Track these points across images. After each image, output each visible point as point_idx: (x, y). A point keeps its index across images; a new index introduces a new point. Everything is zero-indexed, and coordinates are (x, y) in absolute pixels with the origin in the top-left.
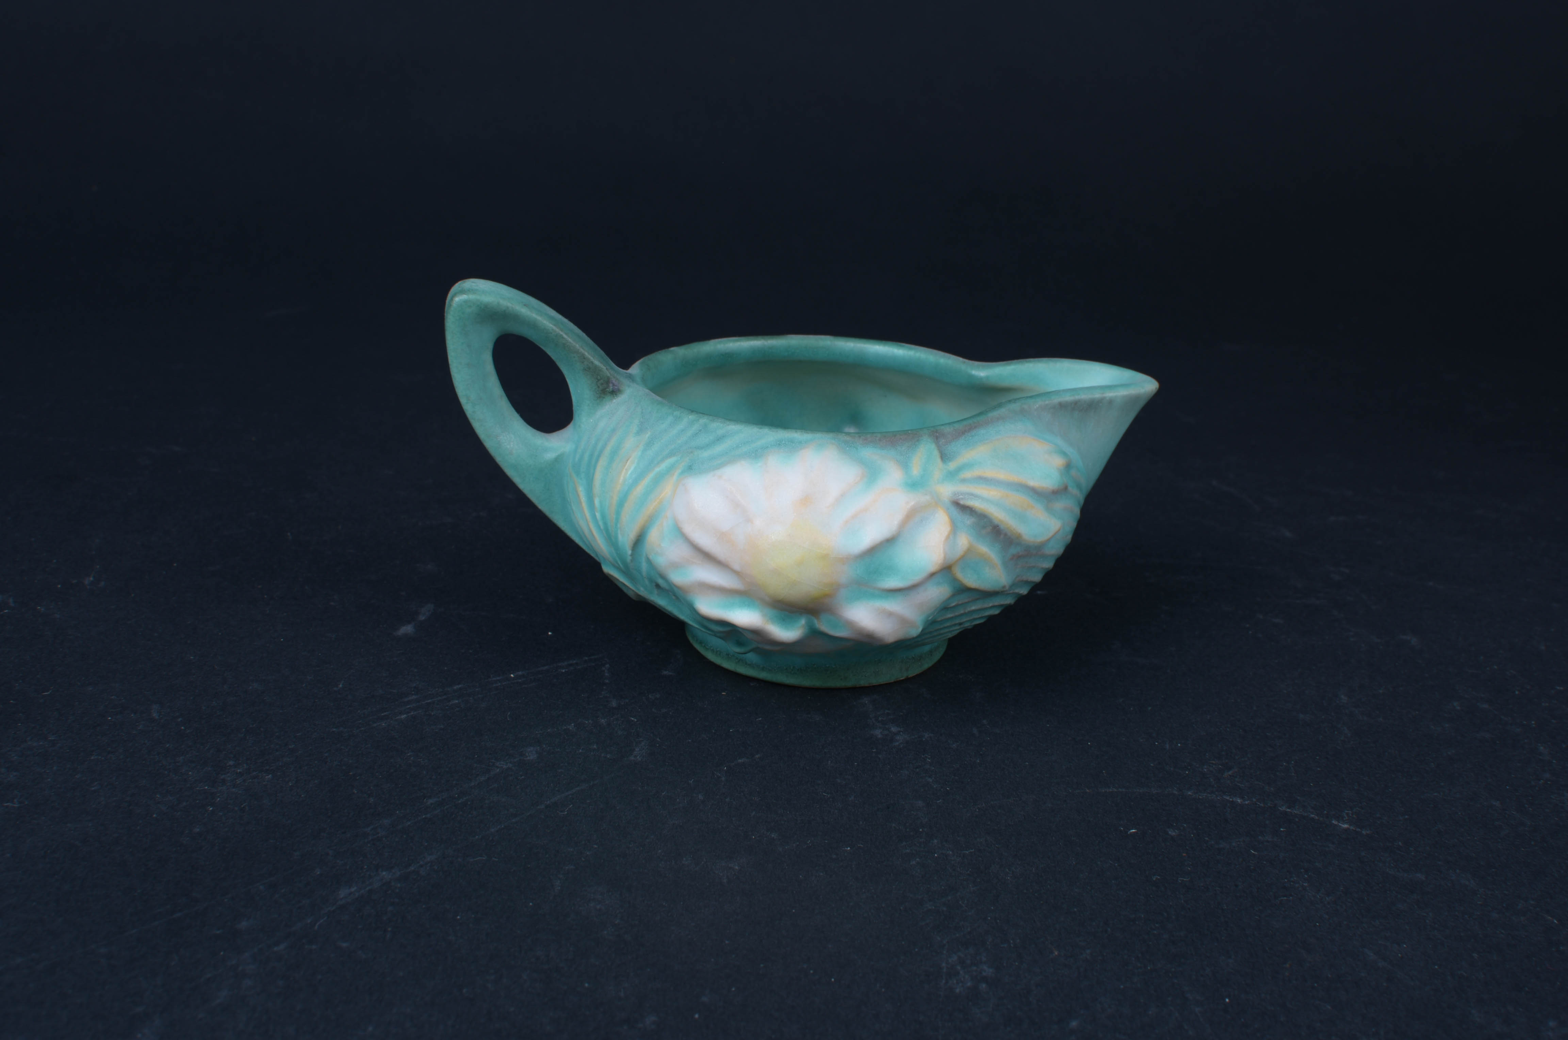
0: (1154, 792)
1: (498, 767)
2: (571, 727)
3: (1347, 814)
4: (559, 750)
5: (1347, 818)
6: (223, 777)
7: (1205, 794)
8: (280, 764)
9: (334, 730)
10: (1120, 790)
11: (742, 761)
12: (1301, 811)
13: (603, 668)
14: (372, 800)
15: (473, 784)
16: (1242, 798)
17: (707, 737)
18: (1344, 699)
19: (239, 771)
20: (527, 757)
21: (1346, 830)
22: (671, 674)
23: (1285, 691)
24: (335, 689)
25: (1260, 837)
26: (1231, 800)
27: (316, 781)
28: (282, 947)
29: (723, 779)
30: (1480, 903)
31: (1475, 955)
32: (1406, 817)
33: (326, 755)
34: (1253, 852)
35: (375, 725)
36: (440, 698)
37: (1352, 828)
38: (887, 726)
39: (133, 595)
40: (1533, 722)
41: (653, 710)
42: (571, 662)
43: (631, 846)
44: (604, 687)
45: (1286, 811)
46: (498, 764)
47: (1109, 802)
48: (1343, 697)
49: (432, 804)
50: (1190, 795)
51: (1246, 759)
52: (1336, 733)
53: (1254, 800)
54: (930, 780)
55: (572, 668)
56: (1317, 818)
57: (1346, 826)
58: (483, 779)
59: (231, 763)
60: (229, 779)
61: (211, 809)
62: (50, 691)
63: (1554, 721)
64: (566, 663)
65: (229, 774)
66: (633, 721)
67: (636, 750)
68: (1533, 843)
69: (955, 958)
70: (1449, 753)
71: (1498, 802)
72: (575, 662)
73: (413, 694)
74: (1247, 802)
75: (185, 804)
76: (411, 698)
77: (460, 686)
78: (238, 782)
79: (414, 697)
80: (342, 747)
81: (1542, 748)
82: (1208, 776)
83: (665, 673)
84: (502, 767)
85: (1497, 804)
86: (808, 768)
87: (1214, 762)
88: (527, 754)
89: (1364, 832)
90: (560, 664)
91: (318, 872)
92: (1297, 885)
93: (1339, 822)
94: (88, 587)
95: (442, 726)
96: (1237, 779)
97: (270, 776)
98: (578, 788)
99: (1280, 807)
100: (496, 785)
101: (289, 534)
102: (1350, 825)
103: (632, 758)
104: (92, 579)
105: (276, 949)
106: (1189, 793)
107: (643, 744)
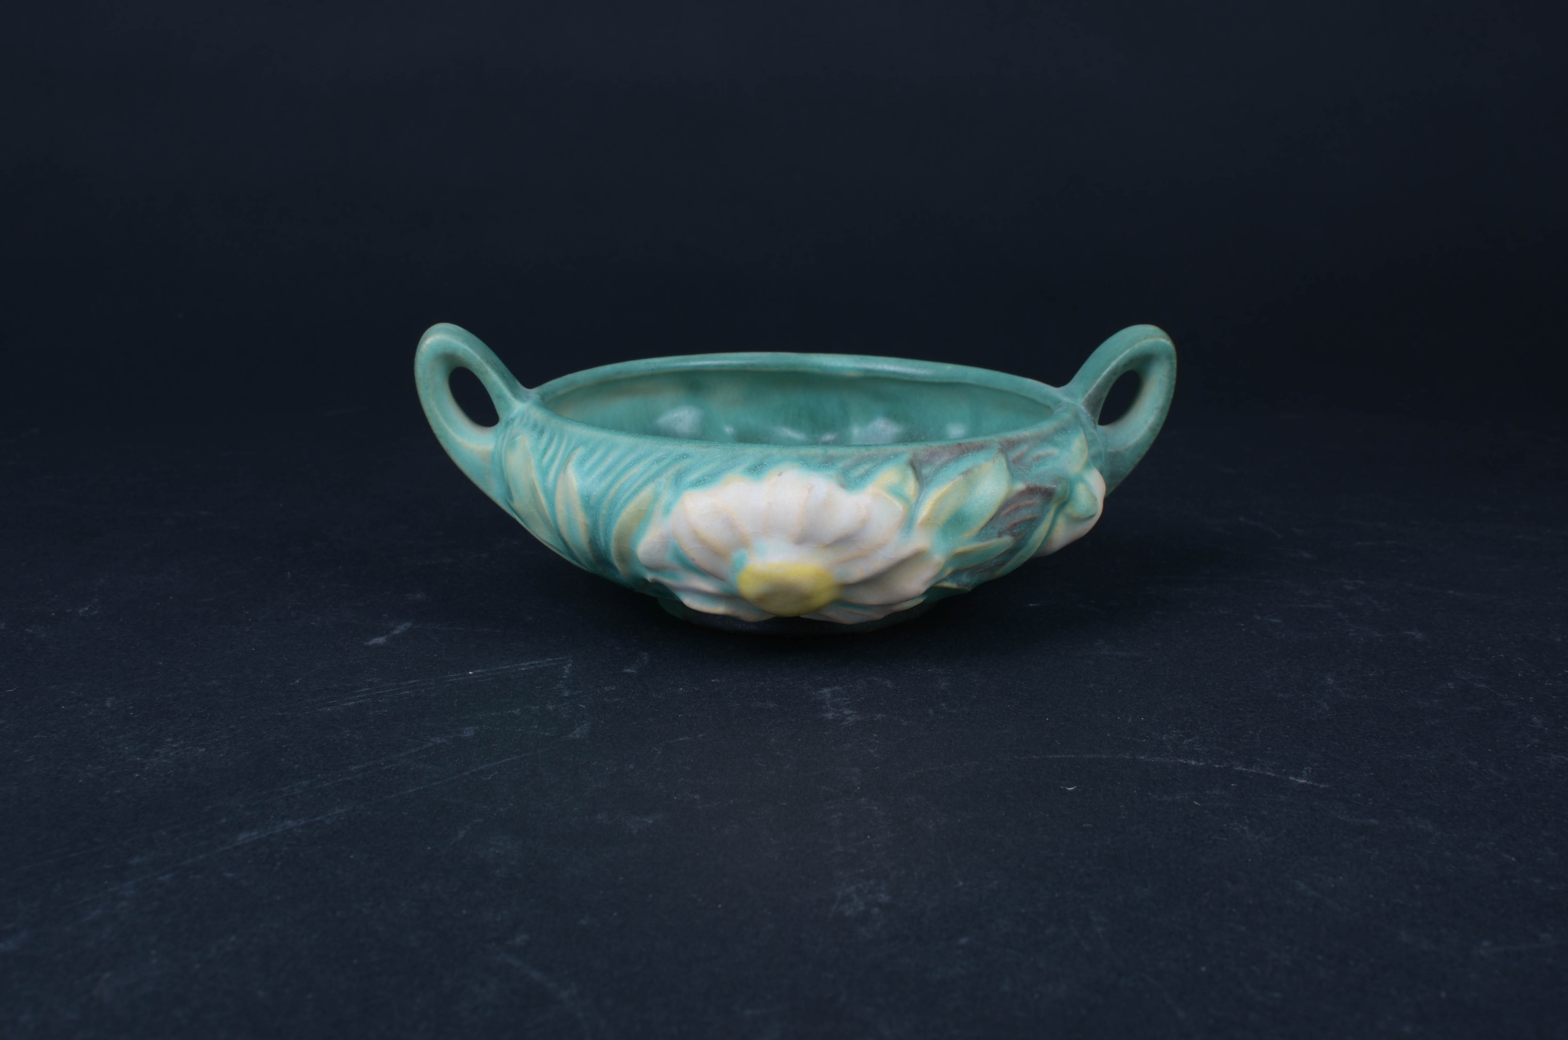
0: (1104, 757)
1: (431, 742)
2: (517, 712)
3: (1307, 771)
4: (498, 729)
5: (1306, 775)
6: (157, 751)
7: (1159, 758)
8: (217, 740)
9: (279, 714)
10: (1069, 756)
11: (683, 739)
12: (1258, 769)
13: (565, 667)
14: (297, 766)
15: (402, 755)
16: (1198, 761)
17: (653, 720)
18: (1330, 681)
19: (175, 746)
20: (464, 734)
21: (1303, 784)
22: (632, 671)
23: (1269, 676)
24: (291, 684)
25: (1207, 792)
26: (1185, 762)
27: (247, 753)
28: (167, 877)
29: (659, 753)
30: (1434, 843)
31: (1417, 887)
32: (1372, 774)
33: (265, 732)
34: (1196, 803)
35: (320, 710)
36: (392, 690)
37: (1309, 783)
38: (840, 710)
39: (121, 620)
40: (1531, 698)
41: (605, 699)
42: (534, 662)
43: (548, 804)
44: (561, 682)
45: (1241, 770)
46: (433, 740)
47: (1055, 767)
48: (1329, 679)
49: (355, 770)
50: (1142, 759)
51: (1211, 729)
52: (1314, 707)
53: (1210, 761)
54: (872, 751)
55: (533, 667)
56: (1273, 775)
57: (1303, 781)
58: (413, 751)
59: (169, 740)
60: (163, 752)
61: (137, 775)
62: (15, 689)
63: (1554, 697)
64: (528, 663)
65: (164, 749)
66: (581, 707)
67: (577, 729)
68: (1506, 795)
69: (853, 888)
70: (1432, 723)
71: (1476, 762)
72: (537, 662)
73: (366, 687)
74: (1201, 764)
75: (113, 772)
76: (363, 690)
77: (415, 681)
78: (171, 754)
79: (367, 689)
80: (282, 727)
81: (1535, 718)
82: (1165, 743)
83: (628, 670)
84: (436, 742)
85: (1475, 763)
86: (749, 744)
87: (1175, 732)
88: (464, 732)
89: (1321, 786)
90: (521, 664)
91: (224, 821)
92: (1236, 829)
93: (1297, 779)
94: (81, 615)
95: (386, 711)
96: (1195, 746)
97: (204, 749)
98: (508, 759)
99: (1236, 767)
100: (425, 756)
101: (289, 573)
102: (1308, 780)
103: (571, 736)
104: (87, 609)
105: (160, 878)
106: (1142, 758)
107: (586, 725)
